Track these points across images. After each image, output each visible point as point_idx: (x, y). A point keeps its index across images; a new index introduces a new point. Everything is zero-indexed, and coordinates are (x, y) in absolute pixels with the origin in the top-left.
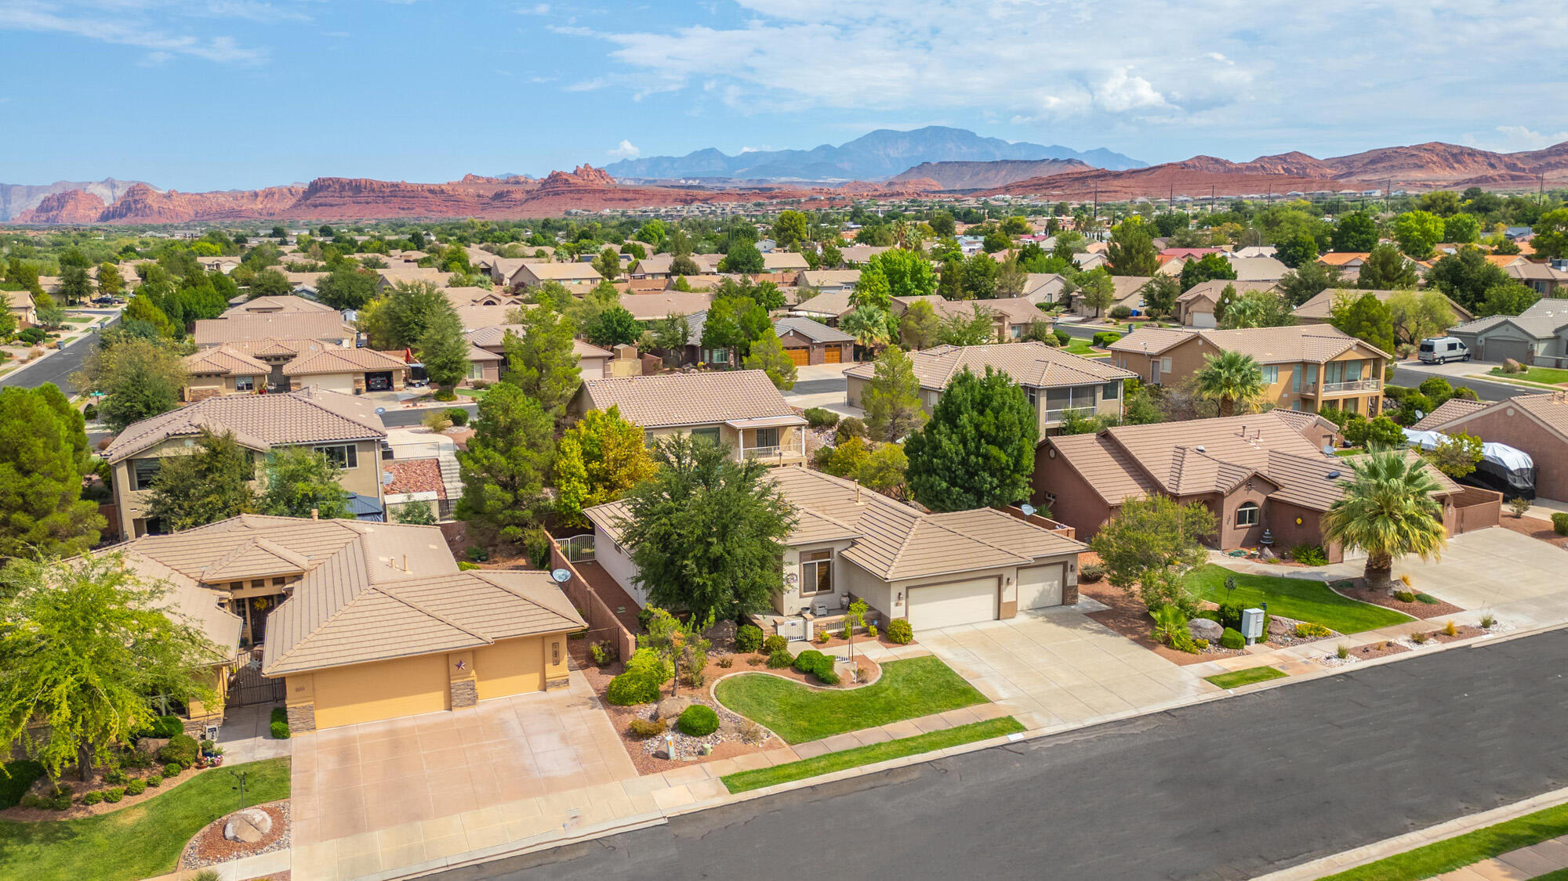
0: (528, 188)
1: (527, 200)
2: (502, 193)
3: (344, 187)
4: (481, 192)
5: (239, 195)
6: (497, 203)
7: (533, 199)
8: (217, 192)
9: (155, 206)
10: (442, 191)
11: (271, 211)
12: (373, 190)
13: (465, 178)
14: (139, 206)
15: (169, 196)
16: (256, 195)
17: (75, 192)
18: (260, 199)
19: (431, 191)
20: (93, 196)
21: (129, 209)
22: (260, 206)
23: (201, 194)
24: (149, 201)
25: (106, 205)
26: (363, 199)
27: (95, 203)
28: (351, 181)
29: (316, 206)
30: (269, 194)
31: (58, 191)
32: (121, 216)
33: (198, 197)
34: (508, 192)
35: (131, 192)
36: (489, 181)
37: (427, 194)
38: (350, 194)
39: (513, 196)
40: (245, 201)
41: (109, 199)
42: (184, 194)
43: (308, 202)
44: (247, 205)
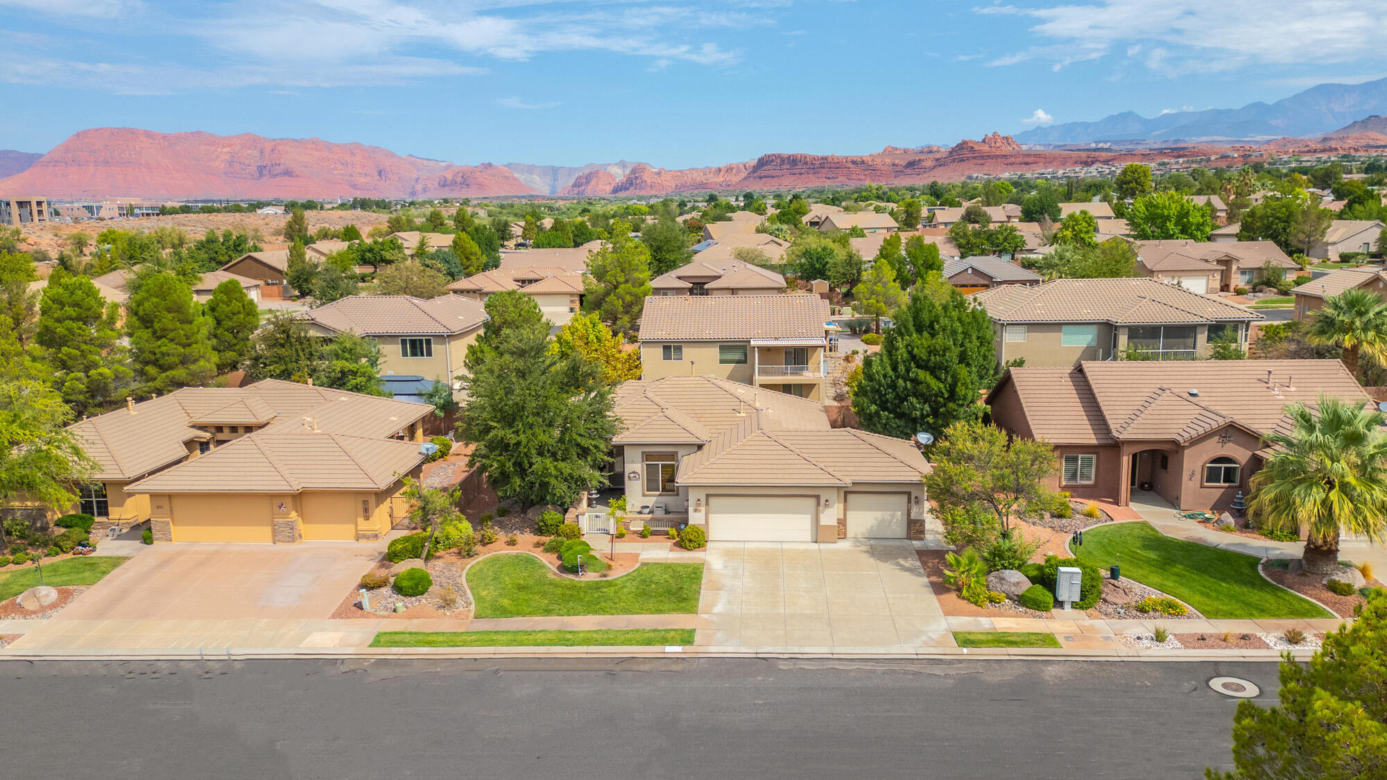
0: (938, 156)
1: (934, 167)
2: (915, 161)
3: (783, 162)
4: (897, 162)
5: (708, 171)
6: (909, 171)
7: (940, 166)
8: (693, 169)
9: (649, 181)
10: (863, 162)
11: (729, 183)
12: (806, 163)
13: (885, 150)
14: (638, 181)
15: (659, 174)
16: (720, 170)
17: (597, 172)
18: (722, 173)
19: (853, 162)
20: (610, 175)
21: (631, 184)
22: (722, 179)
23: (681, 171)
24: (645, 178)
25: (617, 180)
26: (797, 171)
27: (610, 180)
28: (790, 156)
29: (761, 178)
30: (729, 169)
31: (587, 171)
32: (626, 189)
33: (679, 174)
34: (919, 160)
35: (634, 171)
36: (906, 151)
37: (850, 165)
38: (788, 167)
39: (924, 164)
40: (711, 175)
41: (620, 175)
42: (669, 171)
43: (756, 174)
44: (713, 179)
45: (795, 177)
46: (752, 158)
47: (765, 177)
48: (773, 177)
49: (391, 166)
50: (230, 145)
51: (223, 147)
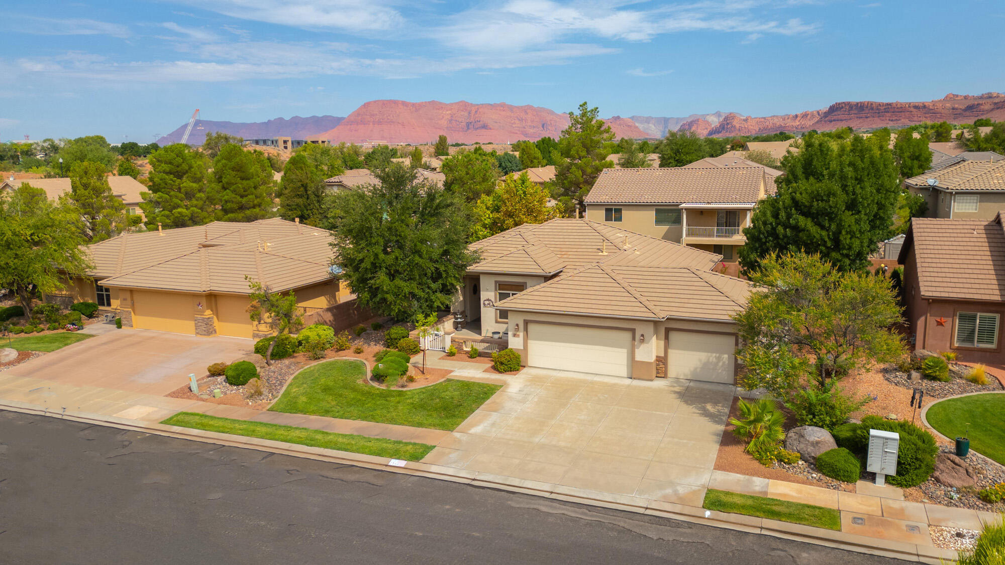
0: (997, 100)
1: (992, 110)
2: (974, 105)
3: (852, 108)
4: (956, 106)
5: (787, 117)
6: (968, 113)
7: (998, 108)
8: (774, 116)
9: (737, 126)
10: (924, 107)
11: (804, 126)
12: (872, 109)
13: (946, 97)
14: (729, 126)
15: (746, 120)
16: (796, 116)
17: (698, 120)
18: (798, 119)
19: (916, 107)
20: (707, 122)
21: (723, 128)
22: (798, 123)
23: (764, 118)
24: (734, 123)
25: (713, 126)
26: (864, 115)
27: (707, 126)
28: (858, 103)
29: (831, 121)
30: (805, 116)
31: (689, 120)
32: (719, 132)
33: (763, 120)
34: (978, 104)
35: (726, 119)
36: (966, 98)
37: (912, 109)
38: (856, 112)
39: (982, 107)
40: (789, 120)
41: (715, 122)
42: (755, 118)
43: (826, 119)
44: (790, 123)
45: (861, 120)
46: (824, 107)
47: (834, 120)
48: (842, 120)
49: (551, 120)
50: (451, 109)
51: (447, 111)
